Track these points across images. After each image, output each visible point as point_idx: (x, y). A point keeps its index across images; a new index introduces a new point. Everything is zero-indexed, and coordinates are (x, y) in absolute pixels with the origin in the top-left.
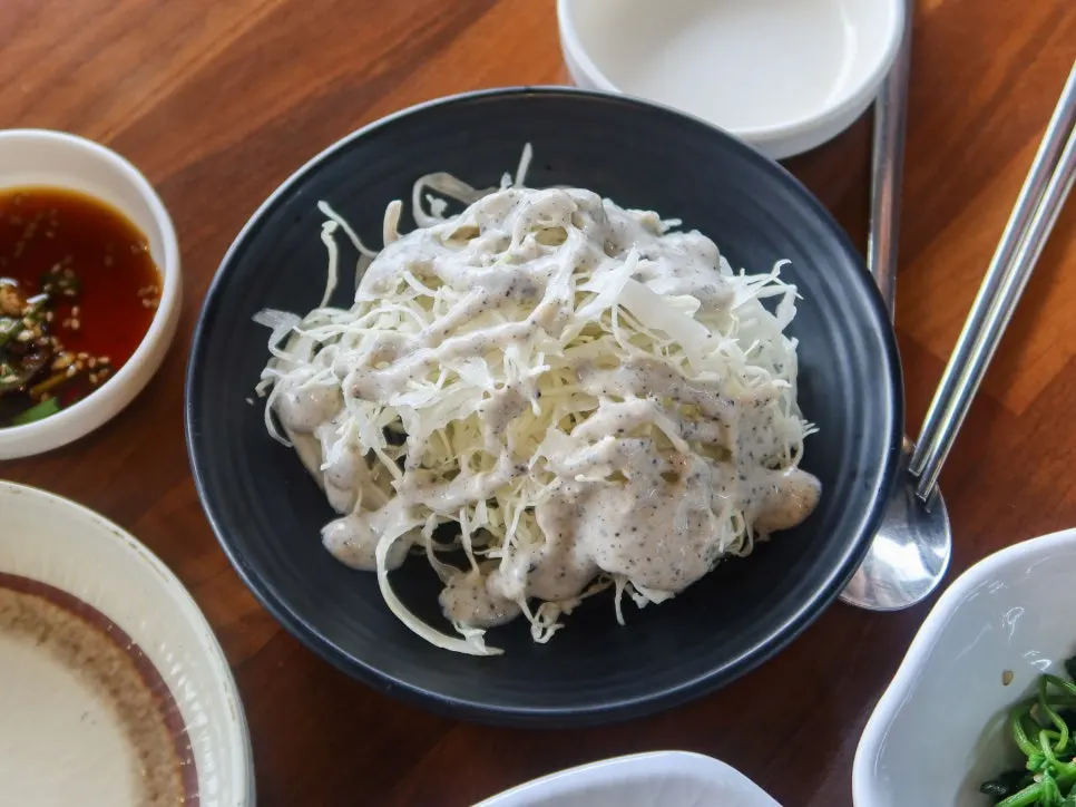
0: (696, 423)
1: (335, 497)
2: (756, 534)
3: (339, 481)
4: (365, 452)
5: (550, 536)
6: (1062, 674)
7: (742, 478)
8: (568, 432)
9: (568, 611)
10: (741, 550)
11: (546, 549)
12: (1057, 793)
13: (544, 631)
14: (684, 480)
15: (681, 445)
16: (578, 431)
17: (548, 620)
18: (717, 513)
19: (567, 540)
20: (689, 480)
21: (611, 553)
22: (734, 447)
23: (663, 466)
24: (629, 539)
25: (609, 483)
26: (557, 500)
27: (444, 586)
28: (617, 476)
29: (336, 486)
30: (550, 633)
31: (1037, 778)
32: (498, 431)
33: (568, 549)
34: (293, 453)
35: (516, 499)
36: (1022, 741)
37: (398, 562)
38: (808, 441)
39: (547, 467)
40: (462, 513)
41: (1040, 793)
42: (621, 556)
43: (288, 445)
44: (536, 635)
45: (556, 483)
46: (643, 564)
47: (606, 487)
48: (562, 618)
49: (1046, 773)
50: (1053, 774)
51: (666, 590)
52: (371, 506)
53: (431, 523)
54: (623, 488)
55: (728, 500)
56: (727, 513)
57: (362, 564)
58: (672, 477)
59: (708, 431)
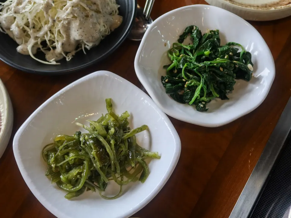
0: (91, 6)
1: (18, 41)
2: (111, 30)
3: (18, 37)
4: (21, 28)
5: (64, 36)
6: (177, 42)
7: (104, 16)
8: (62, 10)
9: (74, 54)
10: (108, 33)
11: (65, 39)
12: (177, 63)
13: (69, 59)
14: (90, 16)
15: (87, 9)
16: (63, 9)
17: (69, 56)
18: (99, 24)
19: (68, 36)
20: (91, 16)
21: (77, 35)
22: (101, 10)
23: (84, 14)
24: (80, 31)
25: (73, 19)
26: (63, 26)
27: (45, 55)
28: (74, 17)
29: (17, 38)
30: (70, 58)
31: (174, 62)
32: (47, 13)
33: (69, 38)
34: (7, 35)
35: (55, 29)
36: (170, 55)
37: (35, 52)
38: (119, 9)
39: (60, 19)
40: (45, 36)
41: (174, 64)
42: (79, 35)
43: (6, 33)
44: (67, 60)
45: (62, 22)
46: (85, 36)
47: (73, 20)
48: (73, 56)
49: (175, 60)
50: (176, 60)
51: (91, 42)
52: (26, 42)
53: (39, 41)
54: (76, 19)
55: (101, 21)
56: (102, 24)
57: (26, 54)
58: (87, 16)
59: (94, 7)
